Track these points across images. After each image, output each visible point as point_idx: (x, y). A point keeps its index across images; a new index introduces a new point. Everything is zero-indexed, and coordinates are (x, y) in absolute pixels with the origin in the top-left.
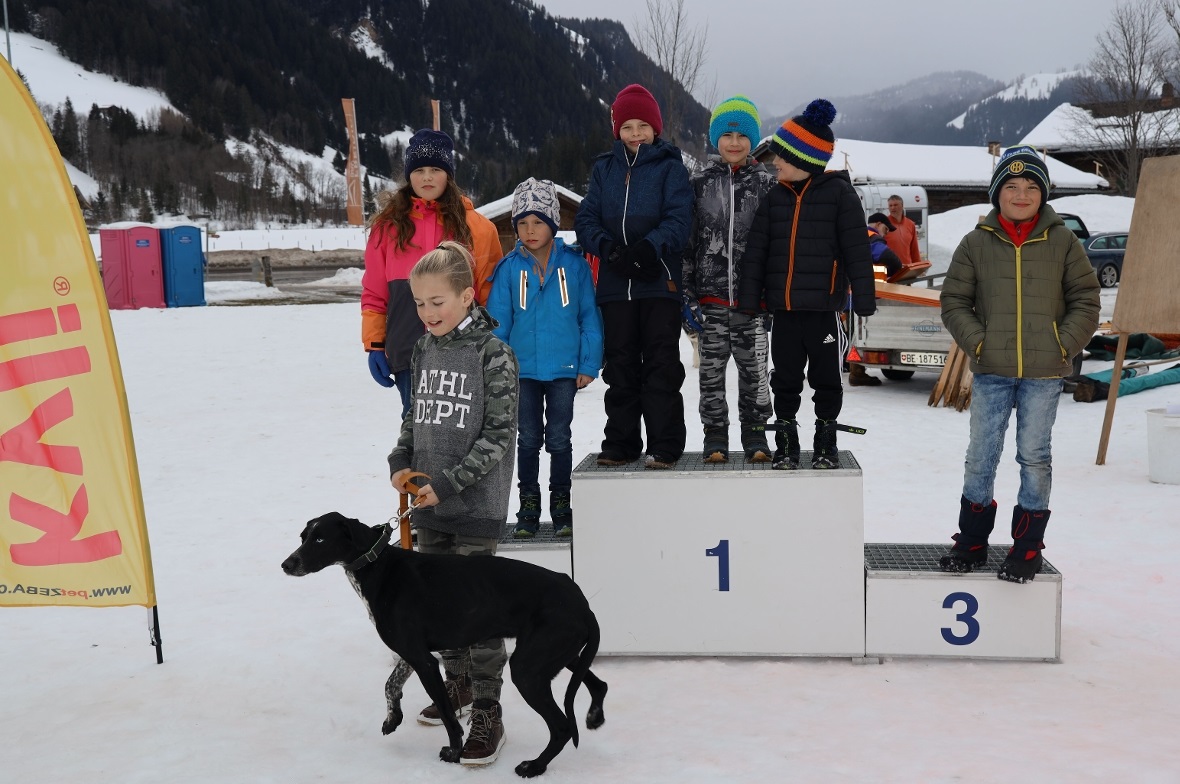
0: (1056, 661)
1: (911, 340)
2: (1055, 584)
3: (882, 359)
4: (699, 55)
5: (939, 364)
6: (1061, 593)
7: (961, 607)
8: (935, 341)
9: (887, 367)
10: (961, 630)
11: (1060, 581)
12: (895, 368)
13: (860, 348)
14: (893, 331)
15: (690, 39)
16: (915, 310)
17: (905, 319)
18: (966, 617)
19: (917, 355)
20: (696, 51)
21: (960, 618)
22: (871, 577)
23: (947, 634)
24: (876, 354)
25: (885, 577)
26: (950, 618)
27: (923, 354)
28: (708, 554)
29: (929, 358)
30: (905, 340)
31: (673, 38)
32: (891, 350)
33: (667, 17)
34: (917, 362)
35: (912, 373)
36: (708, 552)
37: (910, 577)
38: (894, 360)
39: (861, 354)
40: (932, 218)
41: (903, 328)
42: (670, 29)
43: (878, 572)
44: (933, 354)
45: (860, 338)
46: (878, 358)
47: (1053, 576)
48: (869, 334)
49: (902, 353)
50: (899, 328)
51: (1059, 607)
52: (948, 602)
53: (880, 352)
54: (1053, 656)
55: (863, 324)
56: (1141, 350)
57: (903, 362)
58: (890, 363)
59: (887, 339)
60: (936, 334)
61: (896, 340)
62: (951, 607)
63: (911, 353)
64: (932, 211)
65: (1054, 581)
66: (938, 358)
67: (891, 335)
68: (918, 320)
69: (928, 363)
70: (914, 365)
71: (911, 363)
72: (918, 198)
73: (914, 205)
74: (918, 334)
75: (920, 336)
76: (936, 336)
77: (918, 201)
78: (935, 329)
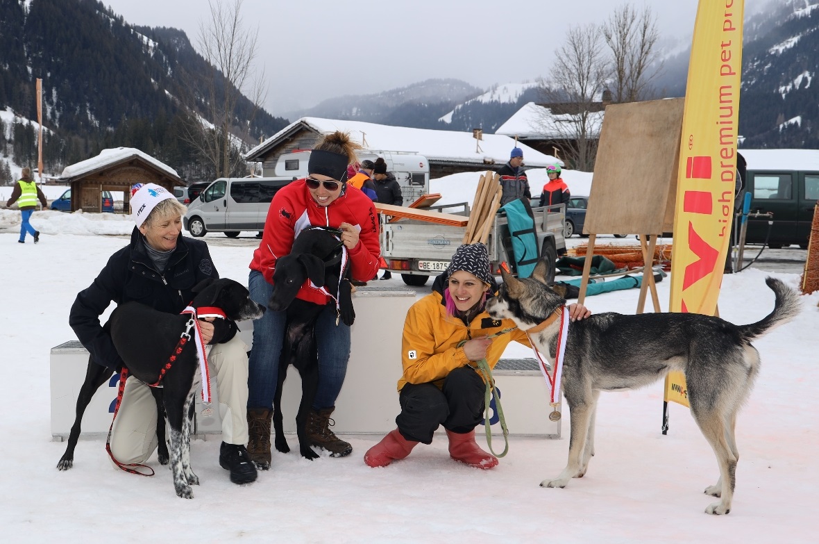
0: (559, 437)
1: (427, 251)
3: (404, 266)
4: (251, 51)
8: (445, 253)
9: (408, 272)
12: (414, 273)
13: (387, 258)
14: (413, 244)
15: (244, 37)
16: (430, 228)
17: (423, 235)
18: (492, 404)
19: (431, 263)
20: (249, 47)
24: (400, 262)
27: (436, 263)
29: (441, 266)
30: (422, 251)
31: (230, 36)
32: (412, 259)
33: (226, 20)
34: (432, 268)
35: (427, 277)
38: (413, 267)
39: (388, 262)
40: (432, 181)
41: (422, 242)
42: (228, 29)
44: (444, 263)
45: (388, 250)
46: (402, 265)
48: (395, 246)
49: (420, 262)
50: (418, 242)
53: (402, 260)
54: (556, 433)
55: (390, 239)
56: (598, 267)
57: (420, 268)
58: (410, 270)
59: (408, 250)
60: (446, 247)
61: (415, 251)
63: (426, 262)
64: (431, 177)
67: (412, 248)
68: (432, 235)
69: (440, 269)
70: (429, 271)
71: (427, 269)
72: (421, 163)
73: (418, 170)
74: (432, 246)
75: (434, 248)
76: (446, 248)
77: (422, 167)
78: (445, 243)
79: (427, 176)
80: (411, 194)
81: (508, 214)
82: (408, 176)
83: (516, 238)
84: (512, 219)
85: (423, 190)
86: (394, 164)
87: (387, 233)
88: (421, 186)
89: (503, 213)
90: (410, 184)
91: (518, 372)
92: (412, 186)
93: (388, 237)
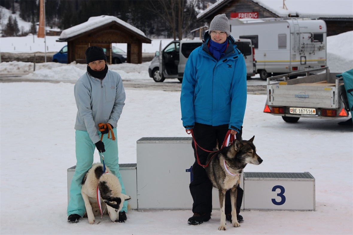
0: (314, 210)
1: (294, 102)
2: (312, 182)
3: (281, 111)
5: (308, 113)
6: (315, 186)
7: (279, 191)
8: (306, 103)
9: (283, 115)
10: (279, 199)
11: (314, 181)
12: (287, 115)
13: (270, 106)
14: (286, 98)
17: (291, 92)
18: (281, 195)
19: (298, 109)
21: (278, 195)
22: (246, 180)
23: (274, 201)
24: (278, 109)
25: (251, 180)
26: (275, 195)
27: (301, 109)
28: (186, 171)
29: (303, 111)
30: (292, 102)
32: (285, 107)
34: (298, 113)
35: (298, 118)
36: (187, 171)
37: (260, 180)
38: (287, 111)
39: (271, 109)
41: (291, 96)
43: (248, 178)
44: (305, 109)
45: (270, 101)
46: (279, 111)
47: (312, 179)
48: (275, 99)
49: (291, 108)
50: (289, 96)
51: (314, 190)
52: (274, 189)
53: (280, 108)
54: (313, 209)
55: (272, 94)
57: (291, 112)
58: (285, 113)
61: (287, 102)
62: (275, 191)
63: (295, 108)
65: (312, 181)
66: (308, 111)
67: (285, 100)
68: (297, 93)
69: (303, 113)
70: (296, 114)
71: (295, 113)
72: (320, 26)
73: (318, 31)
74: (298, 99)
75: (299, 100)
76: (307, 100)
77: (321, 28)
78: (306, 97)
79: (325, 35)
80: (313, 49)
81: (345, 79)
82: (310, 36)
83: (349, 94)
84: (347, 81)
85: (321, 45)
86: (300, 27)
87: (270, 90)
88: (320, 43)
89: (341, 78)
90: (312, 41)
91: (293, 179)
92: (313, 43)
93: (270, 93)
